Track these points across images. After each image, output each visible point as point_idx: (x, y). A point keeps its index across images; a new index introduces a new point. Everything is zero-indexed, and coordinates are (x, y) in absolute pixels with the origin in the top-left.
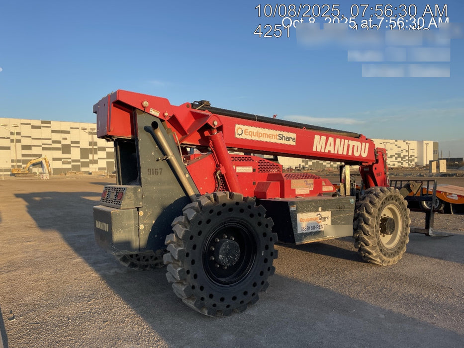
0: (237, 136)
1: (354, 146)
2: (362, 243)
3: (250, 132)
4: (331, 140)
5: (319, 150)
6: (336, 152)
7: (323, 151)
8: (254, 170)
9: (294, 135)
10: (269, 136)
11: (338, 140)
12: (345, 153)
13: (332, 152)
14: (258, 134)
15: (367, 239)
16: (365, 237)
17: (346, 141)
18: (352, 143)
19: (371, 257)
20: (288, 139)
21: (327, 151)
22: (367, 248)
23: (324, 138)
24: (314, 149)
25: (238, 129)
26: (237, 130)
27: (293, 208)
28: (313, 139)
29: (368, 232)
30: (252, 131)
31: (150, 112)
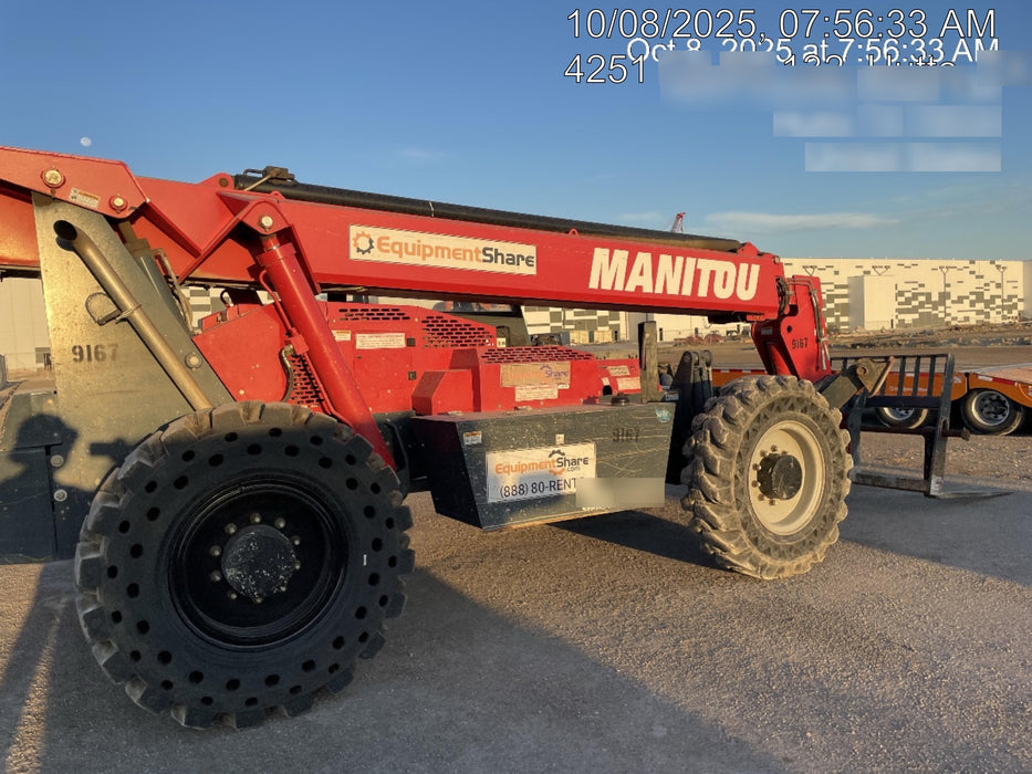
0: (354, 255)
1: (713, 274)
2: (702, 521)
3: (395, 244)
4: (644, 259)
5: (606, 286)
6: (659, 290)
7: (619, 287)
8: (410, 342)
9: (529, 250)
10: (455, 254)
11: (665, 260)
12: (687, 291)
13: (648, 289)
14: (419, 249)
15: (712, 513)
16: (708, 508)
17: (691, 261)
18: (706, 265)
19: (728, 557)
20: (513, 260)
21: (631, 288)
22: (716, 536)
23: (621, 256)
24: (593, 284)
25: (359, 236)
26: (355, 240)
27: (470, 439)
28: (590, 258)
29: (714, 494)
30: (403, 241)
31: (70, 200)
